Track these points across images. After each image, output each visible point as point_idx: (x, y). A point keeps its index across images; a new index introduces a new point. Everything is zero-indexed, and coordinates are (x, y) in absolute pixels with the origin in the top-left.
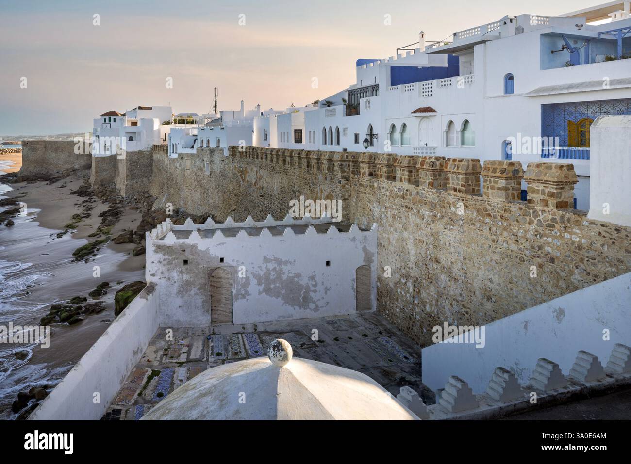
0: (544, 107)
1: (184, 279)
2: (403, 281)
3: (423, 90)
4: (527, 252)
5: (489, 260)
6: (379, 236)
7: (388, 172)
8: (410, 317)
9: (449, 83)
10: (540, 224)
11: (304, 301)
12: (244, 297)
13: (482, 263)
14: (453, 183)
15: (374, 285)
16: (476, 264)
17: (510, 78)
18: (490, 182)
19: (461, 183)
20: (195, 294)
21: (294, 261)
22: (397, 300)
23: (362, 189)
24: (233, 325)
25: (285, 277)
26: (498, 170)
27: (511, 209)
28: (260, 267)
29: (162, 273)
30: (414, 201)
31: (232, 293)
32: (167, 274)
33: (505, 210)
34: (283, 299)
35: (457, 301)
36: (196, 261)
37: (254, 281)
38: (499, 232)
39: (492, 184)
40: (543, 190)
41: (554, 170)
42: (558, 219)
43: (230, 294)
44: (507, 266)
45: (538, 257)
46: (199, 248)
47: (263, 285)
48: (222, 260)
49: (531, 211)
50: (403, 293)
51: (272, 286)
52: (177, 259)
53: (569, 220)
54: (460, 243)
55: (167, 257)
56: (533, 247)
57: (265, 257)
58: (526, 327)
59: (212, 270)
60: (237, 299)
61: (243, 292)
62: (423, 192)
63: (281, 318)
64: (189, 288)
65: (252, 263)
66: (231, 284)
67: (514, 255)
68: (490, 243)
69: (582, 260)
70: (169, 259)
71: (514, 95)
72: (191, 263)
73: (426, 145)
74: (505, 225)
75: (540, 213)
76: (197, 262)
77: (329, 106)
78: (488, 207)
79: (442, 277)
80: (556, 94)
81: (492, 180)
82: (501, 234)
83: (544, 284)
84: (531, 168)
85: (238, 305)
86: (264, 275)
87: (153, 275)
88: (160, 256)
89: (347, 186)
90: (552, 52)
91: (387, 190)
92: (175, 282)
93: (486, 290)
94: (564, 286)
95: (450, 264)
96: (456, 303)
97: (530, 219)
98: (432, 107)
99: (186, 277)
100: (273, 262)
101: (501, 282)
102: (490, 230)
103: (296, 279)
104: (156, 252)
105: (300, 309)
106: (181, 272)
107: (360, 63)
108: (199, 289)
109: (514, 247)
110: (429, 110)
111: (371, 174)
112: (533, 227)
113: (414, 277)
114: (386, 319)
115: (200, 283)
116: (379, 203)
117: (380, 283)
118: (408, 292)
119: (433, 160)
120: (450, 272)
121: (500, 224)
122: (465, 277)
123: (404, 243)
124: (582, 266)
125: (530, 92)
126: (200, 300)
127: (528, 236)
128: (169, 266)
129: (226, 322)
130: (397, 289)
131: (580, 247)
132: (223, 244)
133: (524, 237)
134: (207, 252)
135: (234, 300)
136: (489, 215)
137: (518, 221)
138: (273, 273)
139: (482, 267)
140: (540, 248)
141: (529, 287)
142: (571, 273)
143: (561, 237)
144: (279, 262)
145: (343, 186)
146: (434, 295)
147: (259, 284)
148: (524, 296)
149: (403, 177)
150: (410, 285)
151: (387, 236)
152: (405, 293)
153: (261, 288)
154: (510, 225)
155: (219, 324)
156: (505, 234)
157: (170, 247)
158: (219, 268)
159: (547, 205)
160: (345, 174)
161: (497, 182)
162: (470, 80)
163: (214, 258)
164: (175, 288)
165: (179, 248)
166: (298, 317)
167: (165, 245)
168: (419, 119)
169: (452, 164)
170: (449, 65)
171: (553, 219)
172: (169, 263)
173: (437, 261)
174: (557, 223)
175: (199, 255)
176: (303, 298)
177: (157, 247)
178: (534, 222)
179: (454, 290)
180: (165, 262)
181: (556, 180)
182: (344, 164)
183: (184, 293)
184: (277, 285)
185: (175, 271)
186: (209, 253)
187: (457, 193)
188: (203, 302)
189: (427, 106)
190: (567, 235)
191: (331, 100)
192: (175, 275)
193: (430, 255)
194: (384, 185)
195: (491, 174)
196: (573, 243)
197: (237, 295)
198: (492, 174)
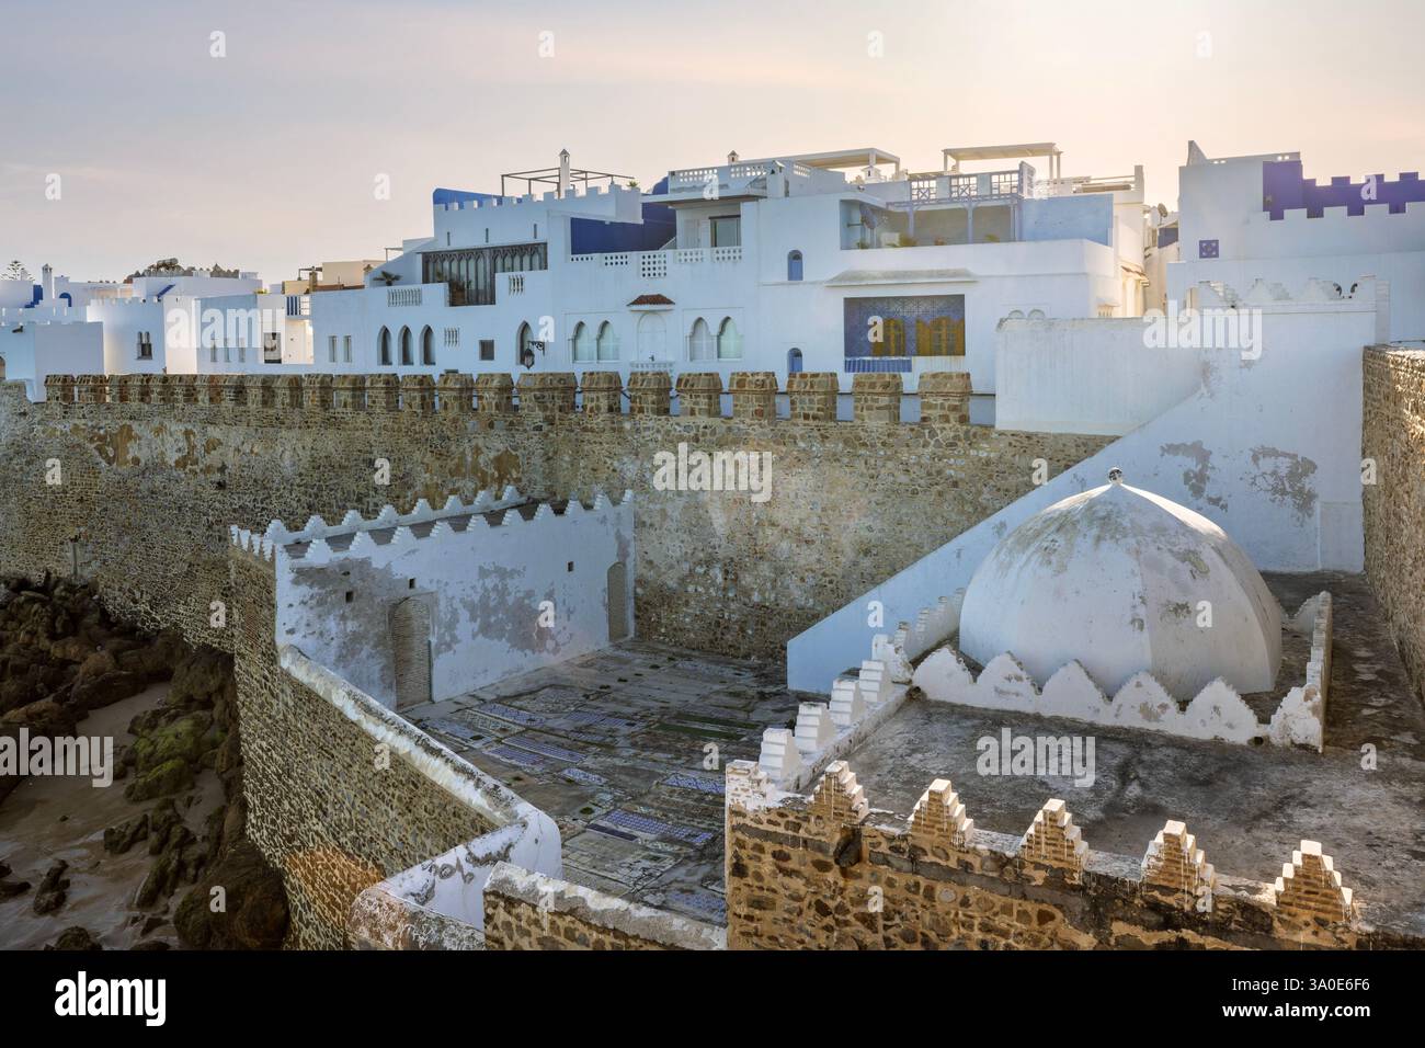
0: (849, 302)
1: (348, 630)
2: (700, 570)
3: (642, 266)
4: (922, 482)
5: (866, 501)
6: (637, 508)
7: (659, 402)
8: (718, 624)
9: (699, 257)
10: (938, 444)
11: (538, 637)
12: (449, 647)
13: (854, 509)
14: (803, 408)
15: (631, 595)
16: (844, 513)
17: (796, 257)
18: (866, 400)
19: (816, 406)
20: (368, 657)
21: (524, 569)
22: (687, 603)
23: (588, 436)
24: (434, 703)
25: (510, 600)
26: (878, 385)
27: (897, 432)
28: (473, 587)
29: (308, 625)
30: (722, 442)
31: (430, 643)
32: (317, 627)
33: (889, 435)
34: (508, 640)
35: (813, 571)
36: (368, 591)
37: (464, 615)
38: (879, 463)
39: (869, 403)
40: (942, 404)
41: (955, 380)
42: (962, 435)
43: (426, 647)
44: (893, 505)
45: (937, 484)
46: (374, 565)
47: (479, 620)
48: (412, 583)
49: (927, 431)
50: (700, 589)
51: (493, 619)
52: (335, 592)
53: (975, 435)
54: (817, 488)
55: (316, 590)
56: (929, 474)
57: (481, 568)
58: (959, 556)
59: (396, 606)
60: (439, 653)
61: (448, 638)
62: (741, 426)
63: (507, 676)
64: (358, 646)
65: (461, 582)
66: (428, 628)
67: (903, 488)
68: (867, 480)
69: (991, 477)
70: (320, 595)
71: (805, 283)
72: (360, 596)
73: (653, 358)
74: (889, 453)
75: (939, 432)
76: (370, 594)
77: (389, 284)
78: (862, 434)
79: (784, 545)
80: (867, 285)
81: (869, 397)
82: (884, 466)
83: (945, 514)
84: (925, 379)
85: (442, 664)
86: (480, 601)
87: (291, 632)
88: (304, 590)
89: (551, 435)
90: (849, 225)
91: (658, 431)
92: (332, 639)
93: (862, 542)
94: (971, 510)
95: (798, 522)
96: (811, 574)
97: (925, 441)
98: (664, 295)
99: (351, 626)
100: (494, 575)
101: (886, 527)
102: (866, 463)
103: (527, 601)
104: (296, 582)
105: (534, 653)
106: (343, 618)
107: (442, 197)
108: (375, 646)
109: (903, 478)
110: (658, 300)
111: (610, 409)
112: (930, 449)
113: (725, 558)
114: (663, 643)
115: (376, 634)
116: (637, 455)
117: (644, 588)
118: (713, 584)
119: (761, 377)
120: (799, 534)
121: (882, 453)
122: (825, 534)
123: (701, 511)
124: (992, 483)
125: (832, 280)
126: (377, 668)
127: (922, 462)
128: (320, 609)
129: (421, 702)
130: (686, 587)
131: (988, 463)
132: (414, 551)
133: (919, 464)
134: (387, 570)
135: (433, 656)
136: (864, 445)
137: (908, 446)
138: (493, 595)
139: (856, 515)
140: (939, 473)
141: (926, 523)
142: (980, 493)
143: (966, 455)
144: (502, 573)
145: (546, 435)
146: (767, 574)
147: (473, 619)
148: (919, 537)
149: (697, 407)
150: (717, 574)
151: (658, 507)
152: (707, 589)
153: (476, 626)
154: (896, 452)
155: (409, 708)
156: (890, 464)
157: (322, 570)
158: (407, 599)
159: (948, 421)
160: (548, 413)
161: (877, 401)
162: (737, 255)
163: (399, 580)
164: (333, 652)
165: (338, 570)
166: (531, 668)
167: (311, 568)
168: (638, 315)
169: (800, 382)
170: (645, 222)
171: (955, 437)
172: (321, 602)
173: (773, 525)
174: (960, 440)
175: (374, 578)
176: (537, 634)
177: (297, 573)
178: (929, 443)
179: (806, 557)
180: (314, 602)
181: (959, 391)
182: (546, 394)
183: (349, 658)
184: (500, 615)
185: (331, 617)
186: (391, 574)
187: (811, 422)
188: (382, 669)
189: (655, 293)
190: (973, 452)
191: (393, 272)
192: (332, 625)
193: (758, 518)
194: (650, 424)
195: (866, 390)
196: (980, 459)
197: (438, 646)
198: (871, 390)
